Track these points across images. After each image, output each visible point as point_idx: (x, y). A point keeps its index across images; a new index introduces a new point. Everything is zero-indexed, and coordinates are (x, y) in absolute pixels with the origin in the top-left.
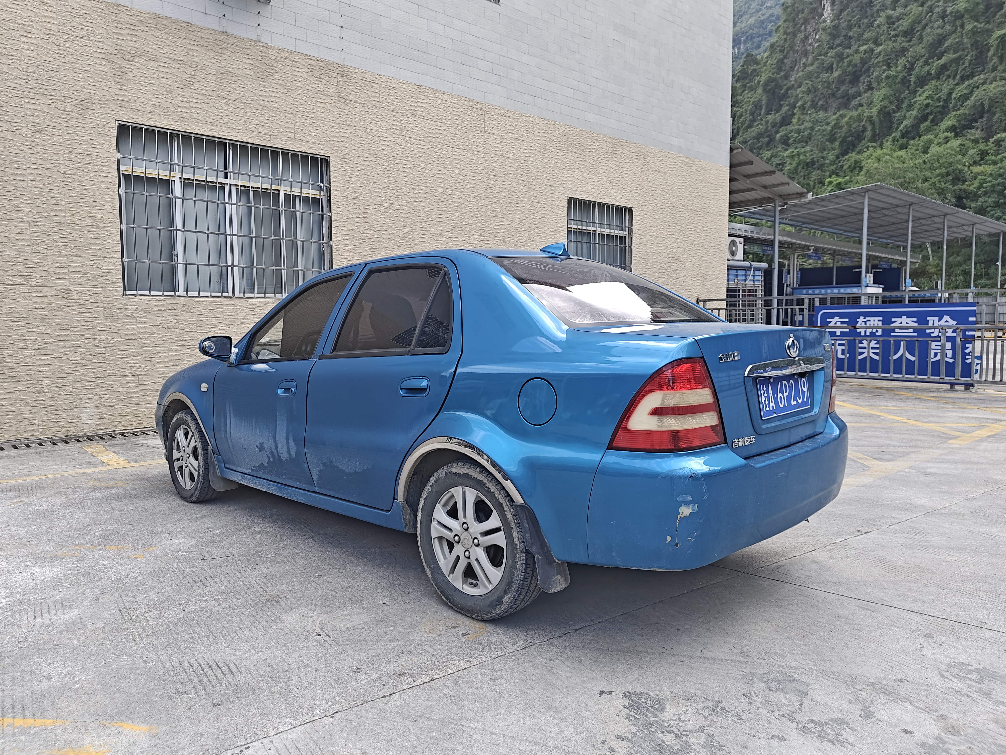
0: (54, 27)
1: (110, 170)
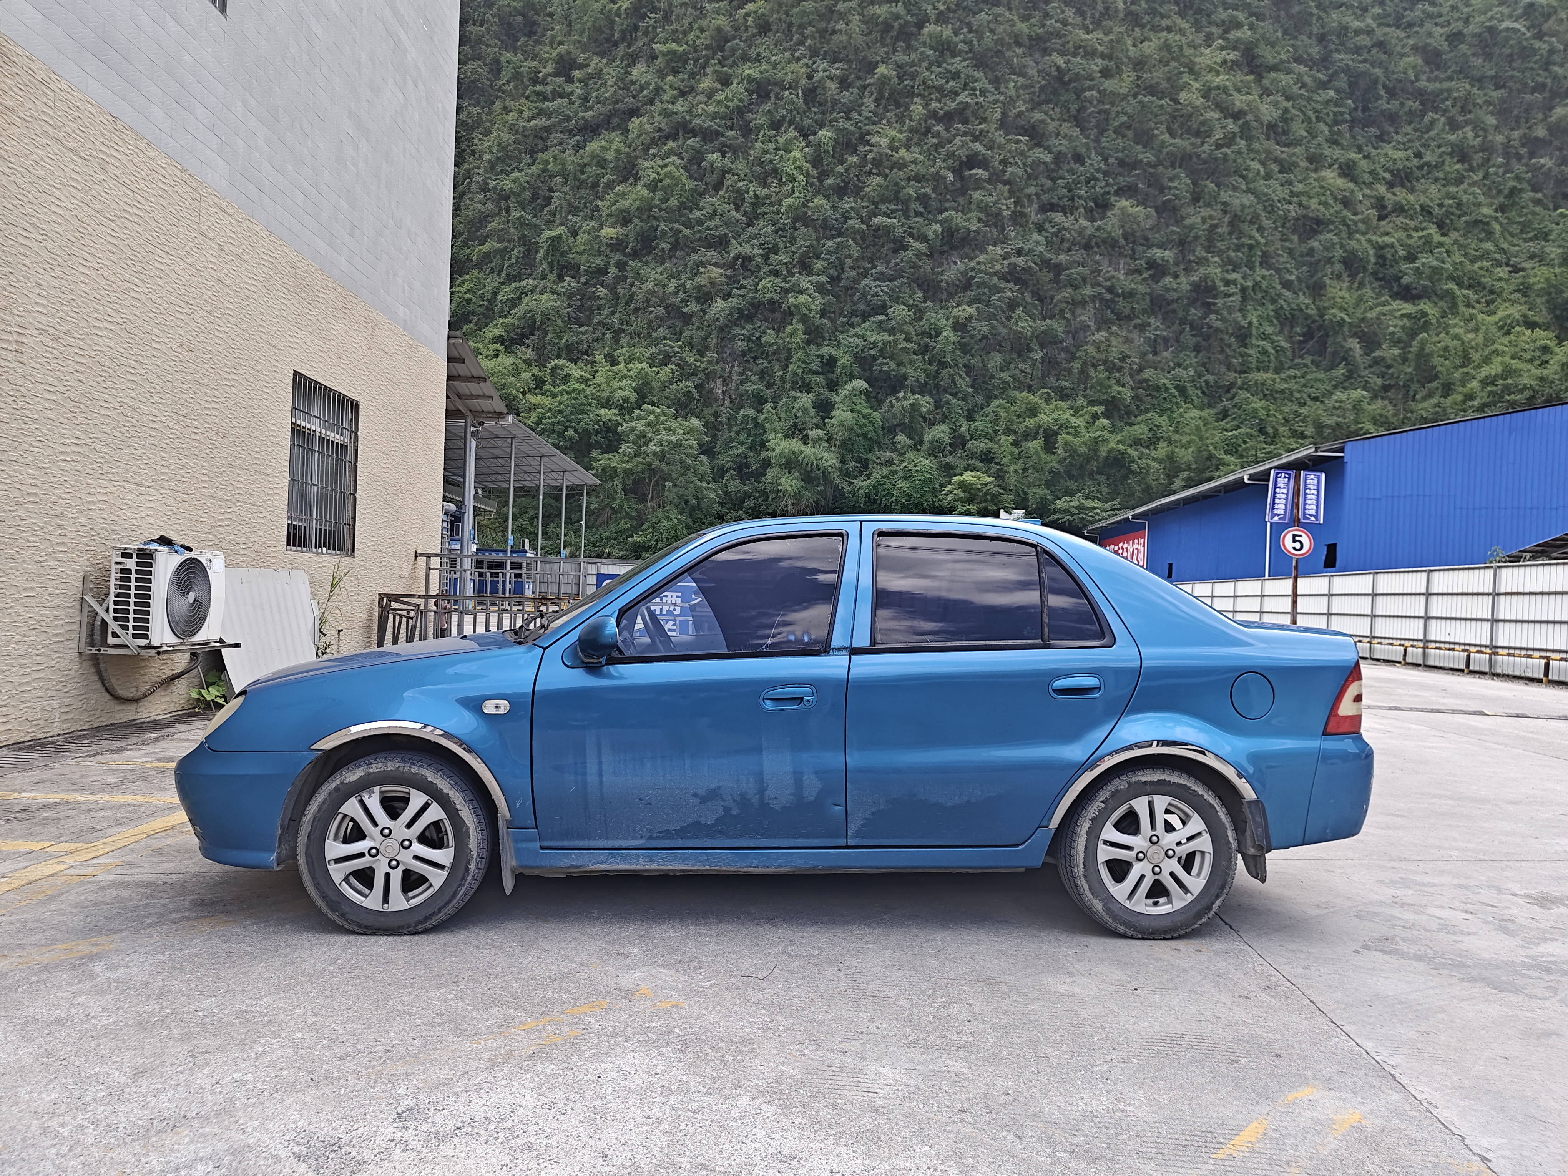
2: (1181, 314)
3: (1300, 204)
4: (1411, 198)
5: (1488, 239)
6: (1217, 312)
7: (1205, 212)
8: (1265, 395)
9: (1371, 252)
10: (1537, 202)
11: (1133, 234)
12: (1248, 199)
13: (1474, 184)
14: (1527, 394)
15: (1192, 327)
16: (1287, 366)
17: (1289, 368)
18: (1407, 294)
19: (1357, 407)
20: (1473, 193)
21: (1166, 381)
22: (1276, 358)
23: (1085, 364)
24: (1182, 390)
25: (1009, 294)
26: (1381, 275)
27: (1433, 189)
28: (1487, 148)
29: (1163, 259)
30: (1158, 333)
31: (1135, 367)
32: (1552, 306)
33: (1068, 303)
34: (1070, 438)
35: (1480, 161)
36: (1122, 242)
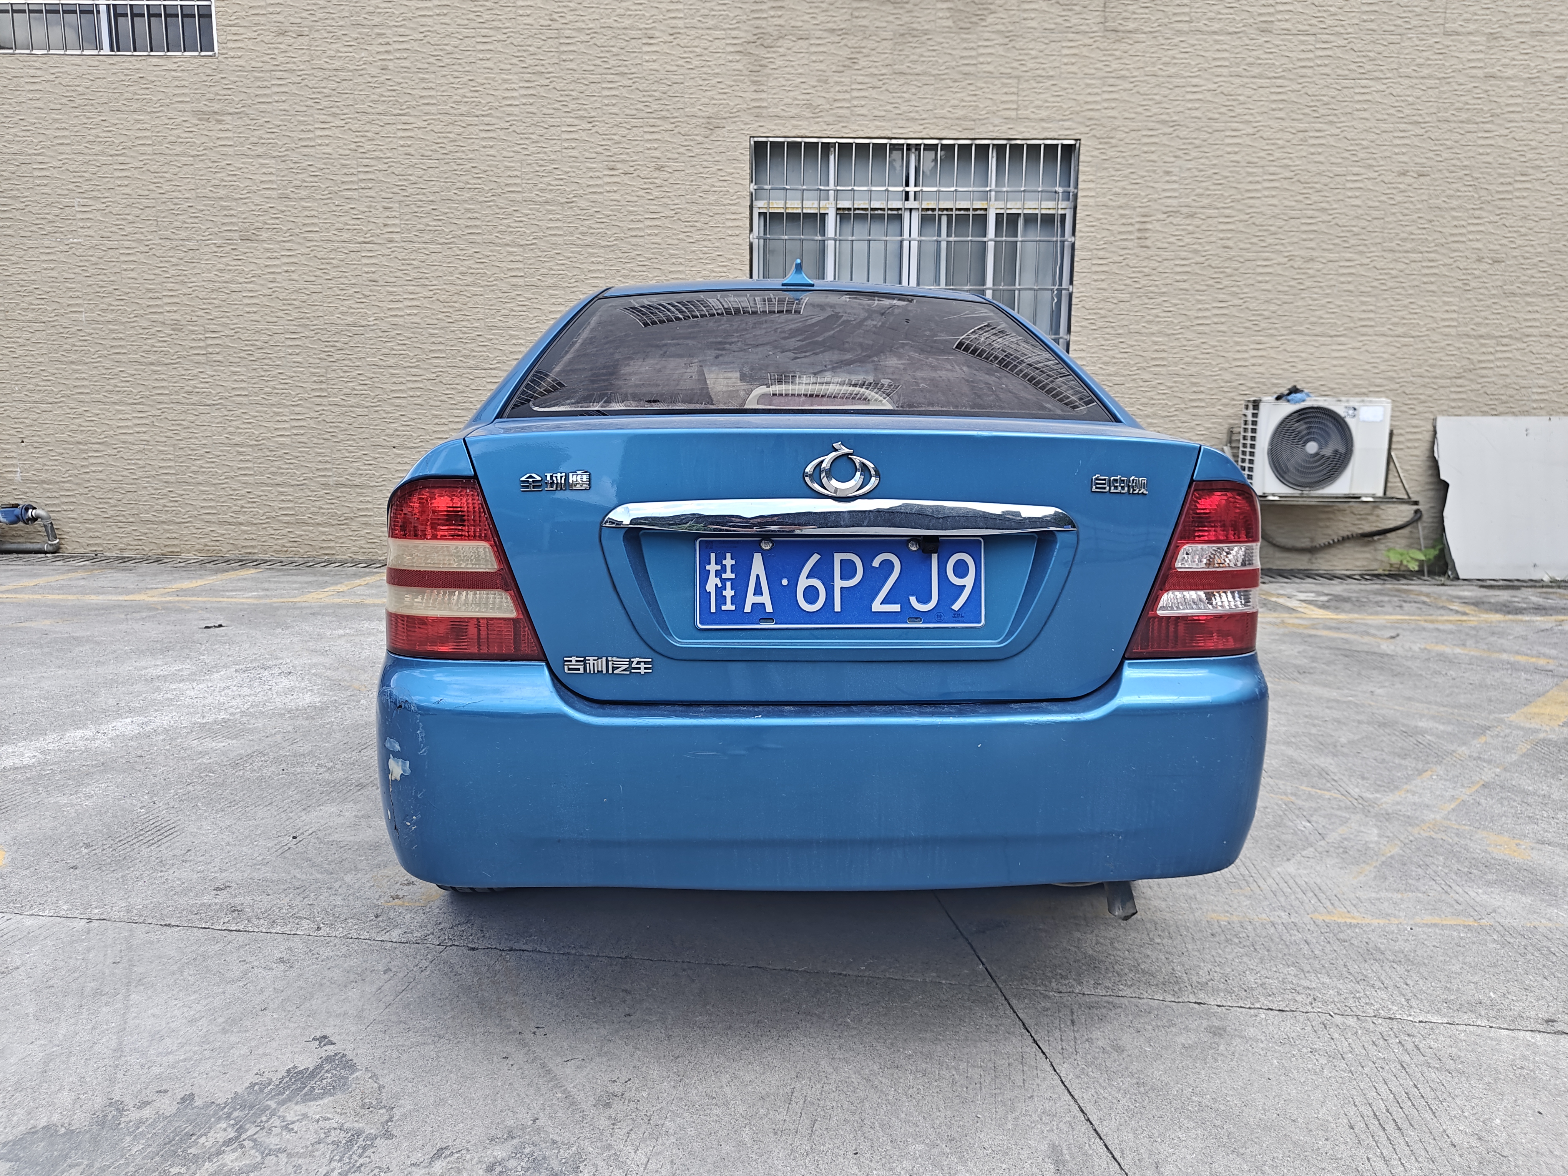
0: (680, 23)
1: (741, 210)
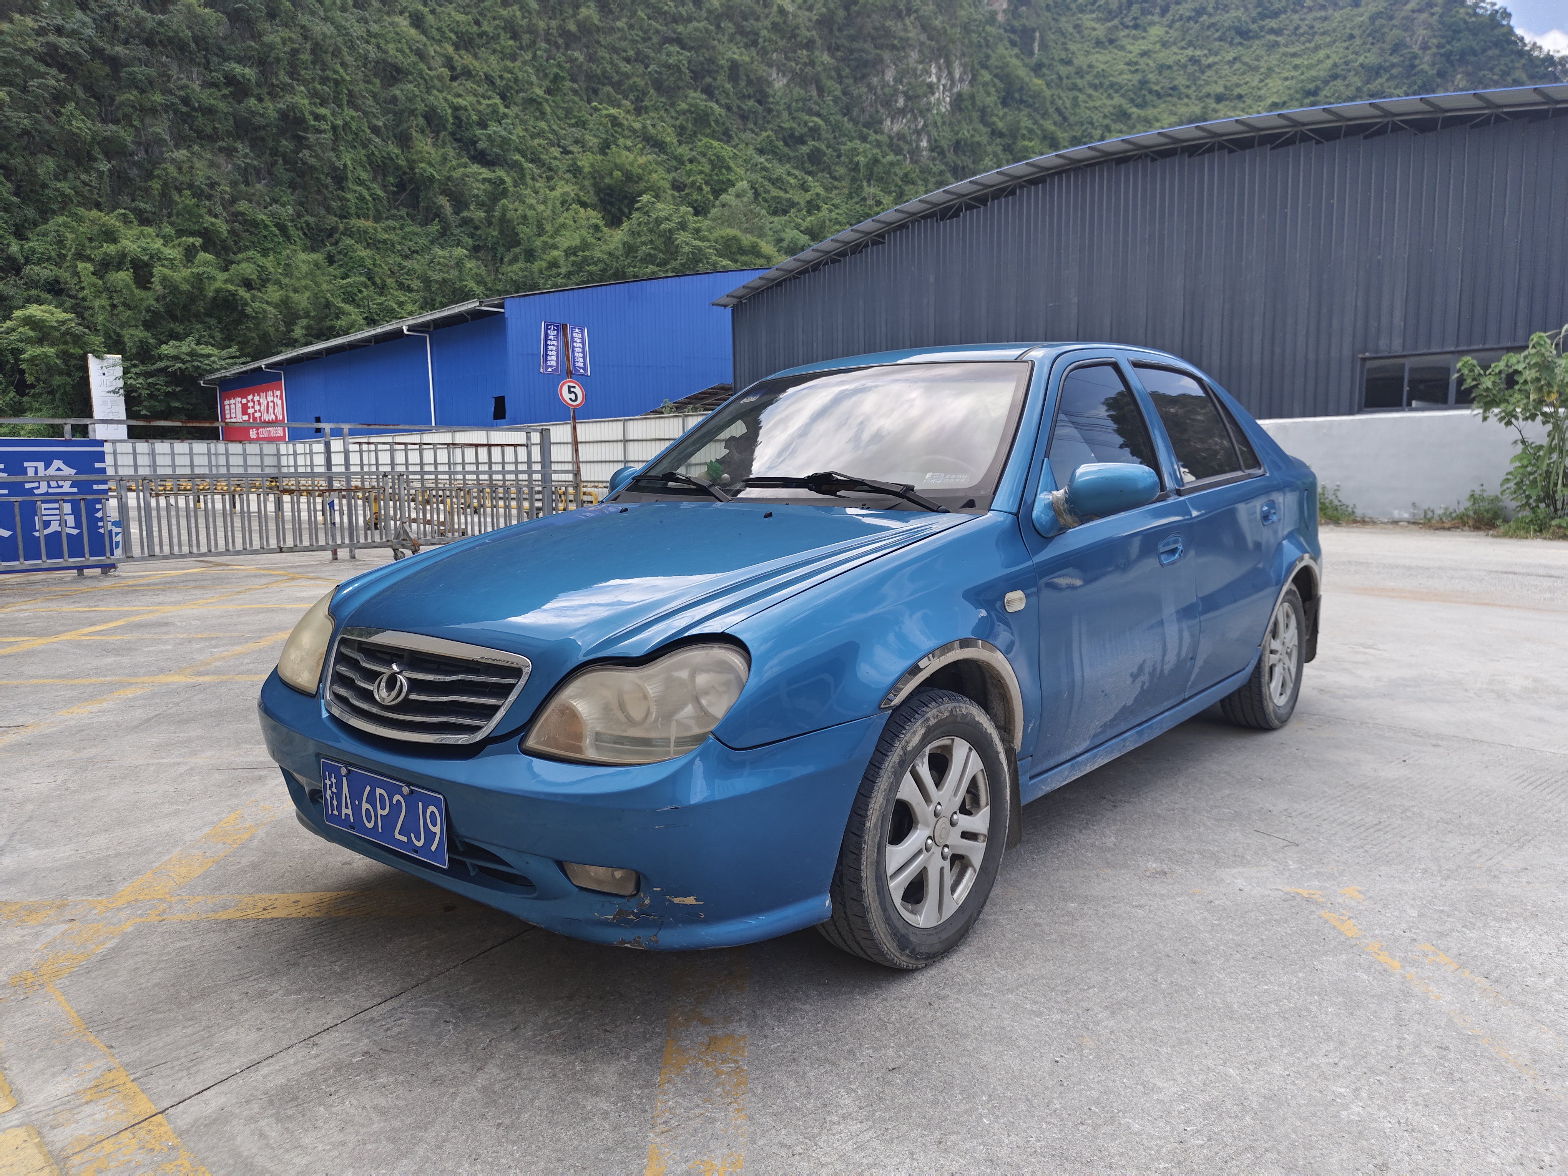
2: (270, 144)
3: (378, 47)
4: (477, 64)
5: (542, 119)
6: (309, 147)
7: (285, 33)
8: (368, 244)
9: (449, 111)
10: (575, 92)
11: (204, 39)
12: (329, 29)
13: (525, 63)
14: (601, 266)
15: (285, 162)
16: (384, 215)
17: (387, 219)
18: (481, 158)
19: (459, 265)
20: (526, 72)
21: (264, 217)
22: (374, 206)
23: (165, 184)
24: (283, 229)
25: (52, 82)
26: (458, 136)
27: (493, 59)
28: (532, 30)
29: (243, 76)
30: (249, 161)
31: (227, 196)
32: (598, 190)
33: (133, 107)
34: (167, 272)
35: (528, 42)
36: (193, 45)
